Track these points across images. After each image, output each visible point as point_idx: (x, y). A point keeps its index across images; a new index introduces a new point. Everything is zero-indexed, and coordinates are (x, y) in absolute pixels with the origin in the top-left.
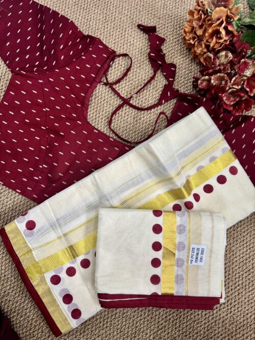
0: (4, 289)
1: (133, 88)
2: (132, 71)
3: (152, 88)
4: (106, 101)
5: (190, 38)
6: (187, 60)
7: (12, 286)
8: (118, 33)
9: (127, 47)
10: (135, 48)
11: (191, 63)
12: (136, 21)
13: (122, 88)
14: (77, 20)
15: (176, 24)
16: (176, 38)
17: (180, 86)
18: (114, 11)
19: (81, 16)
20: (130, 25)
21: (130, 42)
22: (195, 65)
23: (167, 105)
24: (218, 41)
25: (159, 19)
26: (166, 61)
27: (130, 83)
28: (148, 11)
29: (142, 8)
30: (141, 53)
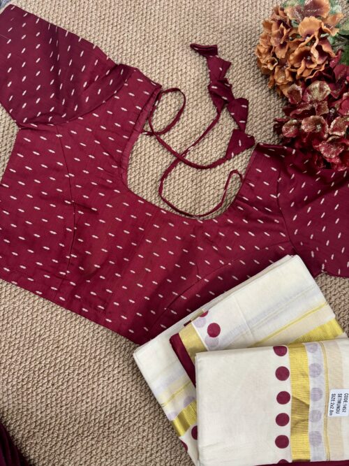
0: (28, 428)
1: (188, 137)
2: (186, 113)
3: (215, 135)
4: (151, 159)
5: (267, 62)
6: (264, 91)
7: (38, 423)
8: (163, 59)
9: (177, 78)
10: (188, 78)
11: (270, 95)
12: (188, 38)
13: (173, 138)
14: (104, 42)
15: (245, 40)
16: (246, 61)
17: (255, 130)
18: (156, 26)
19: (110, 36)
20: (180, 45)
21: (181, 70)
22: (276, 98)
23: (238, 158)
24: (307, 66)
25: (221, 33)
26: (234, 95)
27: (184, 130)
28: (205, 23)
29: (195, 18)
30: (198, 85)
